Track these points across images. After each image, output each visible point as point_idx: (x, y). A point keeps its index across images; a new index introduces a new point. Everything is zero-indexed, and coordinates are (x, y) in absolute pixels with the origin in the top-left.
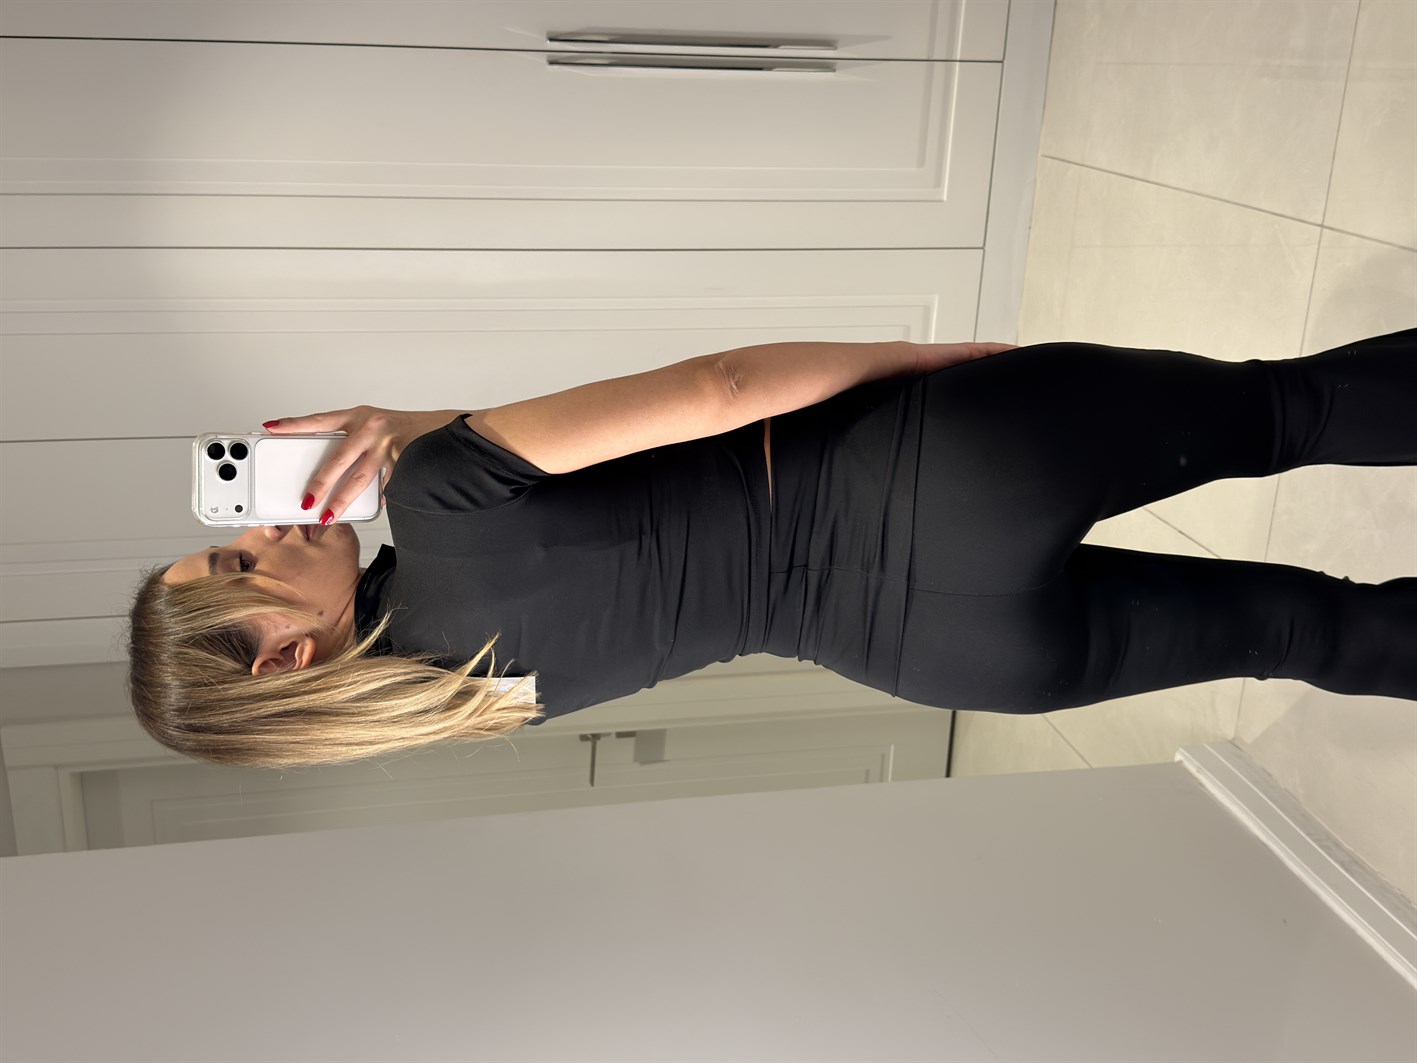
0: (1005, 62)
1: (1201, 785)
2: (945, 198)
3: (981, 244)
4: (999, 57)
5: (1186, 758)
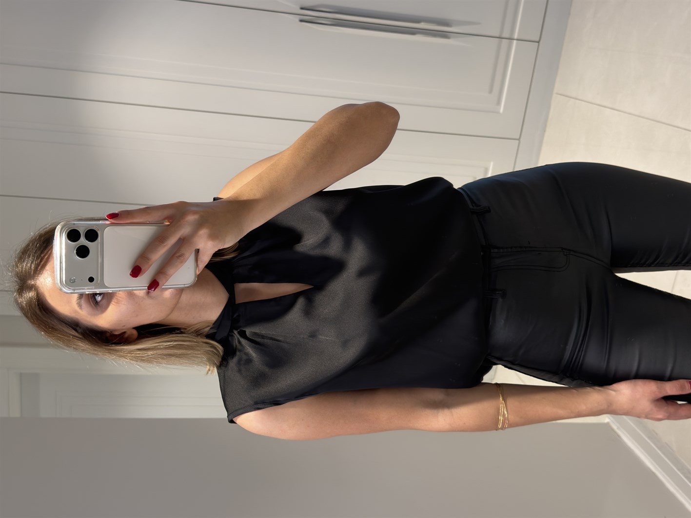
0: (541, 42)
2: (501, 111)
3: (518, 137)
4: (537, 39)
5: (612, 421)
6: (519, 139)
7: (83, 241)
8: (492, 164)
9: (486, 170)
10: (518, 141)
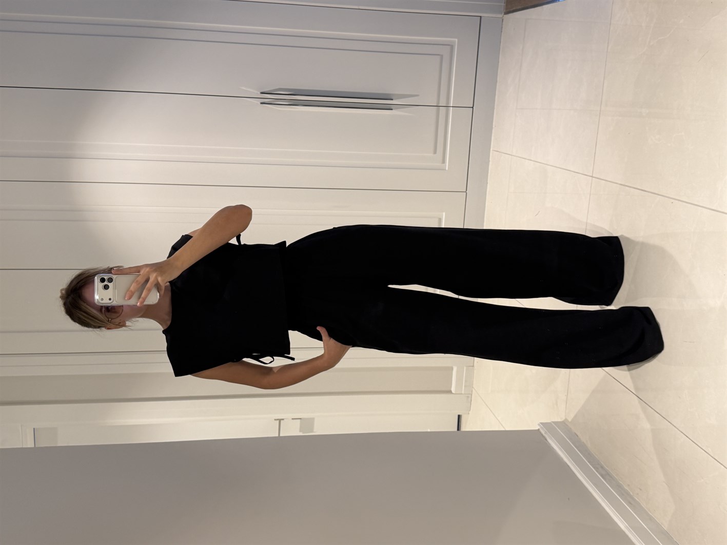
0: (474, 108)
2: (447, 168)
3: (465, 191)
4: (472, 106)
5: (541, 427)
7: (106, 283)
8: (444, 214)
9: (440, 220)
10: (465, 193)
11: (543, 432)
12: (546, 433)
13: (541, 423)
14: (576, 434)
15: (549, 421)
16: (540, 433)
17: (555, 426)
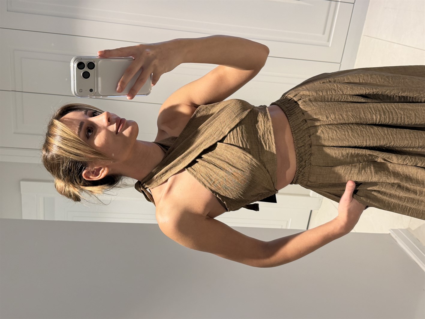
0: (355, 4)
1: (396, 242)
2: (330, 46)
5: (392, 232)
6: (340, 63)
7: (86, 69)
10: (340, 64)
11: (394, 236)
12: (396, 237)
13: (392, 229)
14: (417, 239)
15: (396, 228)
16: (391, 236)
17: (402, 232)
